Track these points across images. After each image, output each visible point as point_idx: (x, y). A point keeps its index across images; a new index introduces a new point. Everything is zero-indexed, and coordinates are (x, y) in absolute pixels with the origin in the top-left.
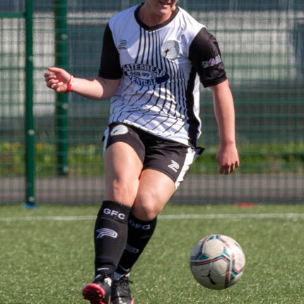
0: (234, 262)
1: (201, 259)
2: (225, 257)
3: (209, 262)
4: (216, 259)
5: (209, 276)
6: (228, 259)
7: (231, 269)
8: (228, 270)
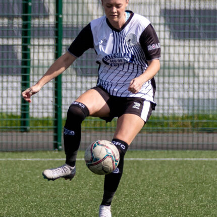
0: (114, 156)
1: (94, 161)
2: (109, 155)
3: (100, 162)
4: (104, 158)
5: (103, 169)
6: (111, 156)
7: (114, 161)
8: (113, 162)
